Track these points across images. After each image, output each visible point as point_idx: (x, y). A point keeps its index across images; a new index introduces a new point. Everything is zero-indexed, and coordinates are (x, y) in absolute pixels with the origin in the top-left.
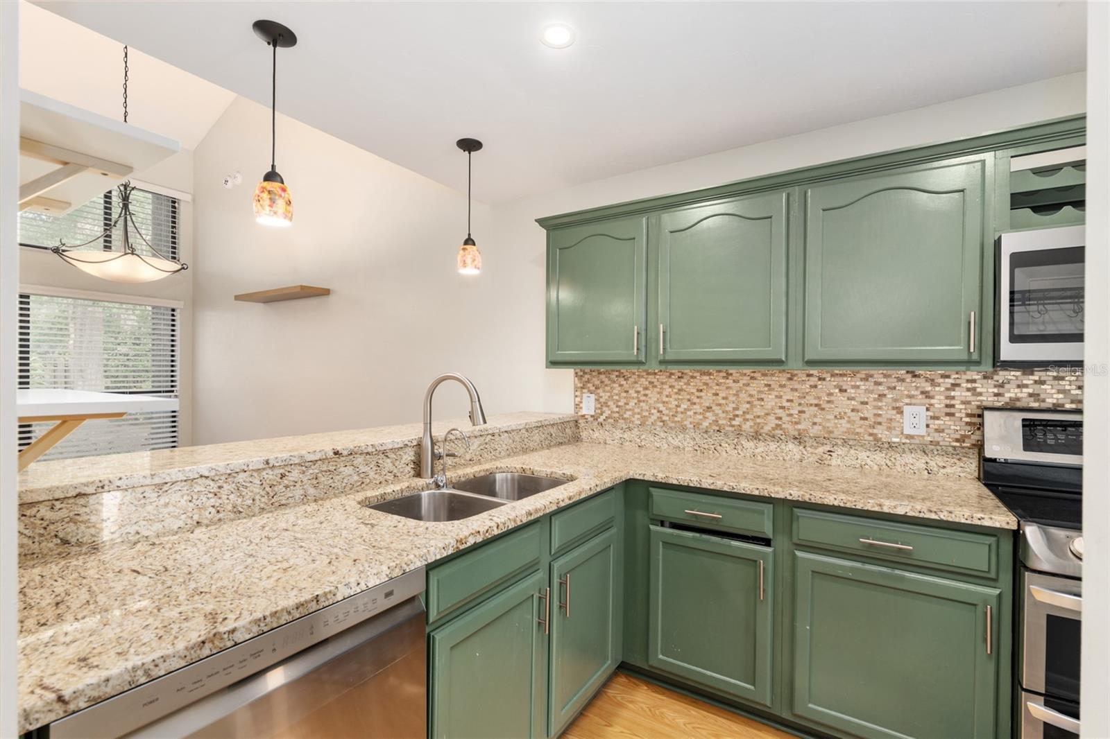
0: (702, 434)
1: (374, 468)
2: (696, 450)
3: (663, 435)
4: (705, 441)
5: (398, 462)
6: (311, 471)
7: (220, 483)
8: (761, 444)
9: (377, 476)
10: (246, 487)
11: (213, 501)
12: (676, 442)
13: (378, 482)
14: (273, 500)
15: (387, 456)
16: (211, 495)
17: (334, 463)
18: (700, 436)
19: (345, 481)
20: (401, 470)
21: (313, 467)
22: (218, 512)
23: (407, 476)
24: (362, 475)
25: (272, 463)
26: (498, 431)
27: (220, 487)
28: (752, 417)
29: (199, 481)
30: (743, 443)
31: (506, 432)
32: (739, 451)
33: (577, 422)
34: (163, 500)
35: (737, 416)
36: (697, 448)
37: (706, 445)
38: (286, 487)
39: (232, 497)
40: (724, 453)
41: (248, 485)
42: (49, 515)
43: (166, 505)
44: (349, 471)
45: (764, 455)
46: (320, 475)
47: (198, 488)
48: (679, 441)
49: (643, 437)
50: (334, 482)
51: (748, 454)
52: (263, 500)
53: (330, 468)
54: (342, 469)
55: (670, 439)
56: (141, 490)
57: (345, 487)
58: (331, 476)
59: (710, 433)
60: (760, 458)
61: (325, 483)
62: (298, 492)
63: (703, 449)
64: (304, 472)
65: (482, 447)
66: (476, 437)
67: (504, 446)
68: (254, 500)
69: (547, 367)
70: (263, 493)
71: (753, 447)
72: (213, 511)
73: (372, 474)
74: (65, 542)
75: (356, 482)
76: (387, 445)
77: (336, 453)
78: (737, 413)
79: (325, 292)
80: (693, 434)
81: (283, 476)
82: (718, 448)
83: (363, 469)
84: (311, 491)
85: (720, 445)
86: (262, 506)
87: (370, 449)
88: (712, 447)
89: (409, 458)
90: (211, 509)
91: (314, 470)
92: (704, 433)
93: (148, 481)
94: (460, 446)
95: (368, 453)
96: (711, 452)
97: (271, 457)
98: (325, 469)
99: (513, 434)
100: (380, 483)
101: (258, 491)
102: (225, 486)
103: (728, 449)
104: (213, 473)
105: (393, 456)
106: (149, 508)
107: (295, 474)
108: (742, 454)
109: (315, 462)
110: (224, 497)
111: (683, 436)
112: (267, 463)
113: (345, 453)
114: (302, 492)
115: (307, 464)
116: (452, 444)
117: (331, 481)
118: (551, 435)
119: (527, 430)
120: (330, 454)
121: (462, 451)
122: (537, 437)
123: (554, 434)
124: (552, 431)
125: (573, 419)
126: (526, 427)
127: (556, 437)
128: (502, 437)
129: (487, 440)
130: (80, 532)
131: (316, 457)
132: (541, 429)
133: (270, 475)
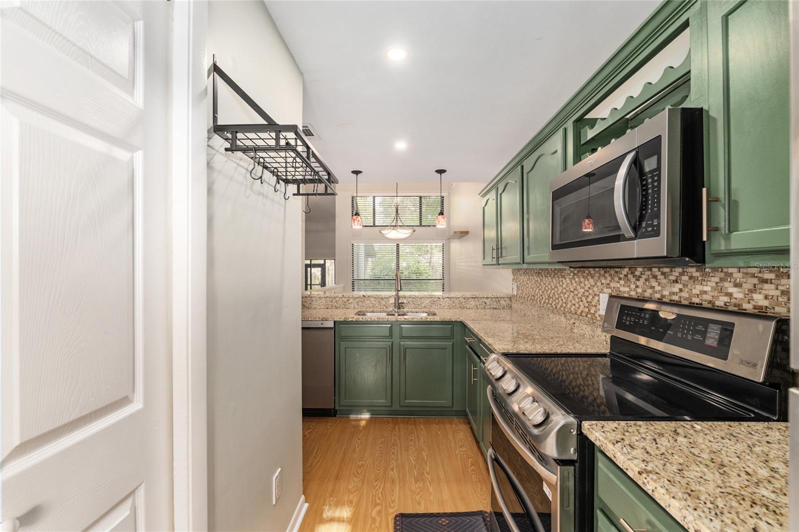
5: (388, 302)
7: (332, 299)
9: (379, 306)
10: (338, 302)
11: (331, 304)
13: (379, 308)
14: (345, 306)
15: (383, 300)
16: (330, 302)
19: (367, 305)
20: (389, 305)
22: (332, 306)
23: (392, 307)
29: (327, 298)
31: (448, 298)
33: (511, 298)
34: (320, 301)
38: (349, 303)
39: (335, 303)
44: (369, 302)
46: (359, 302)
47: (327, 300)
50: (363, 305)
52: (343, 306)
53: (362, 300)
54: (366, 301)
57: (367, 307)
58: (362, 303)
62: (353, 306)
64: (354, 300)
65: (431, 303)
66: (428, 298)
68: (340, 305)
70: (343, 304)
73: (377, 305)
75: (371, 306)
77: (364, 296)
81: (348, 300)
83: (373, 302)
84: (356, 306)
87: (376, 296)
89: (393, 302)
91: (357, 300)
93: (317, 296)
95: (375, 298)
98: (360, 300)
101: (341, 303)
104: (330, 296)
105: (385, 300)
106: (318, 302)
107: (351, 300)
109: (357, 298)
110: (333, 303)
112: (343, 296)
113: (366, 297)
115: (355, 298)
116: (414, 300)
118: (486, 303)
119: (464, 298)
120: (362, 296)
121: (419, 303)
122: (472, 303)
123: (488, 303)
124: (486, 301)
125: (510, 296)
126: (464, 297)
127: (490, 305)
128: (445, 300)
129: (435, 300)
130: (307, 305)
131: (357, 296)
132: (476, 299)
133: (344, 299)
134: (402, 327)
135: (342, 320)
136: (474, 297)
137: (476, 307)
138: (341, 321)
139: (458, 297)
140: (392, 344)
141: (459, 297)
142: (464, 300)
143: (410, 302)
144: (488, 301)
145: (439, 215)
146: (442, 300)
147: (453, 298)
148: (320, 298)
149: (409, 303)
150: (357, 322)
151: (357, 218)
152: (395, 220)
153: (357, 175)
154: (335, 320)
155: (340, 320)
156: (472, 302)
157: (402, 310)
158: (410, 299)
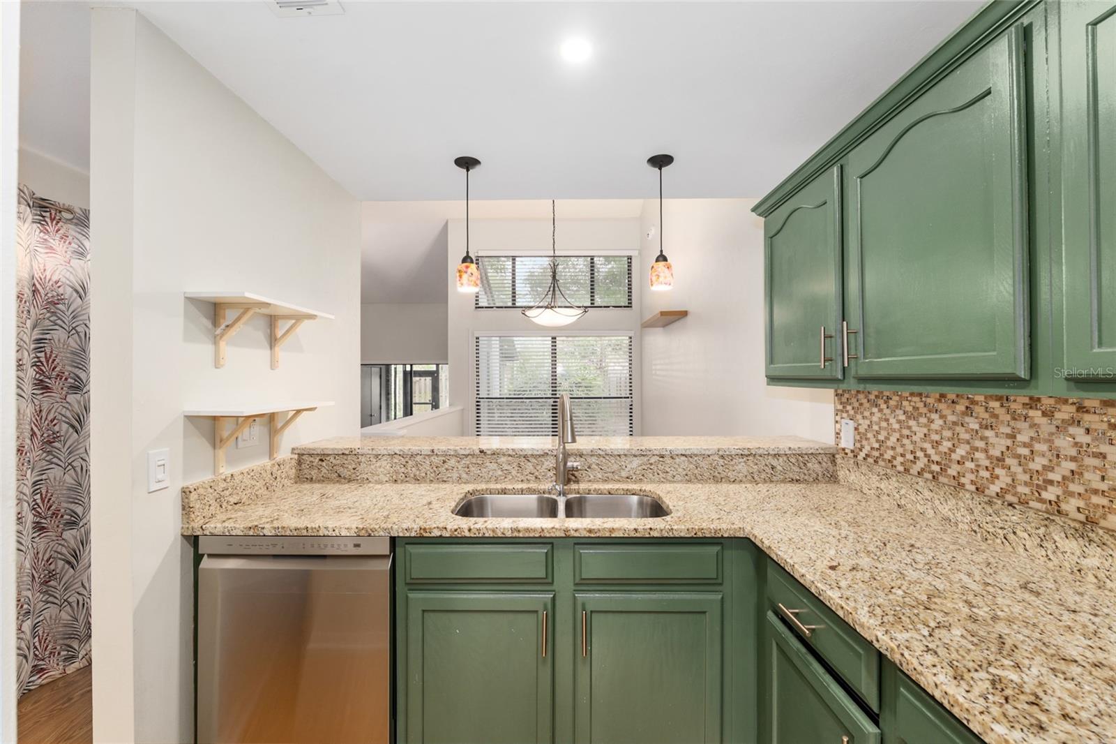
0: (983, 504)
1: (517, 468)
2: (975, 532)
3: (927, 494)
4: (989, 519)
5: (540, 467)
6: (464, 462)
7: (407, 459)
8: (1093, 550)
9: (519, 475)
10: (422, 465)
11: (403, 470)
12: (945, 510)
13: (520, 479)
14: (438, 477)
15: (528, 460)
16: (402, 466)
17: (481, 459)
18: (980, 507)
19: (491, 473)
20: (543, 474)
21: (465, 459)
22: (406, 477)
23: (550, 480)
24: (505, 472)
25: (436, 452)
26: (668, 453)
27: (407, 462)
28: (1081, 489)
29: (395, 456)
30: (1056, 538)
31: (683, 455)
32: (1049, 553)
33: (834, 456)
34: (378, 464)
35: (1051, 482)
36: (976, 528)
37: (989, 526)
38: (447, 469)
39: (413, 469)
40: (1021, 550)
41: (423, 464)
42: (334, 461)
43: (380, 467)
44: (494, 466)
45: (1101, 575)
46: (470, 465)
47: (395, 460)
48: (949, 510)
49: (903, 492)
50: (481, 473)
51: (1066, 564)
52: (432, 475)
53: (478, 462)
54: (488, 464)
55: (937, 502)
56: (368, 456)
57: (490, 478)
58: (479, 468)
59: (997, 506)
60: (1091, 578)
61: (475, 472)
62: (455, 475)
63: (985, 533)
64: (459, 462)
65: (644, 467)
66: (635, 456)
67: (680, 470)
68: (426, 474)
69: (768, 384)
70: (432, 471)
71: (1078, 553)
72: (404, 476)
73: (514, 472)
74: (340, 476)
75: (500, 476)
76: (527, 451)
77: (482, 452)
78: (1051, 476)
79: (684, 314)
80: (970, 502)
81: (444, 462)
82: (1011, 537)
83: (506, 467)
84: (464, 476)
85: (1014, 533)
86: (431, 479)
87: (511, 452)
88: (1000, 531)
89: (551, 465)
90: (402, 474)
91: (466, 461)
92: (986, 503)
93: (370, 452)
94: (613, 461)
95: (510, 455)
96: (998, 541)
97: (436, 448)
98: (475, 462)
99: (696, 458)
100: (522, 481)
101: (428, 468)
102: (410, 462)
103: (1028, 544)
104: (401, 453)
105: (534, 460)
106: (372, 467)
107: (452, 462)
108: (1056, 561)
109: (467, 456)
110: (409, 469)
111: (954, 501)
112: (433, 451)
113: (489, 452)
114: (457, 475)
115: (461, 456)
116: (602, 459)
117: (479, 471)
118: (773, 468)
119: (722, 457)
120: (477, 452)
121: (615, 467)
122: (742, 467)
123: (779, 468)
124: (775, 463)
125: (831, 451)
126: (721, 453)
127: (784, 472)
128: (677, 460)
129: (652, 461)
130: (345, 473)
131: (467, 453)
132: (751, 458)
133: (436, 460)
134: (581, 553)
135: (413, 534)
136: (746, 452)
137: (749, 477)
138: (410, 537)
139: (707, 453)
140: (554, 599)
141: (710, 453)
142: (721, 462)
143: (594, 466)
144: (779, 464)
145: (657, 260)
146: (668, 460)
147: (696, 455)
148: (377, 456)
149: (589, 467)
150: (456, 540)
151: (467, 267)
152: (551, 292)
153: (468, 171)
154: (394, 534)
155: (408, 535)
156: (740, 467)
157: (574, 486)
158: (594, 459)
